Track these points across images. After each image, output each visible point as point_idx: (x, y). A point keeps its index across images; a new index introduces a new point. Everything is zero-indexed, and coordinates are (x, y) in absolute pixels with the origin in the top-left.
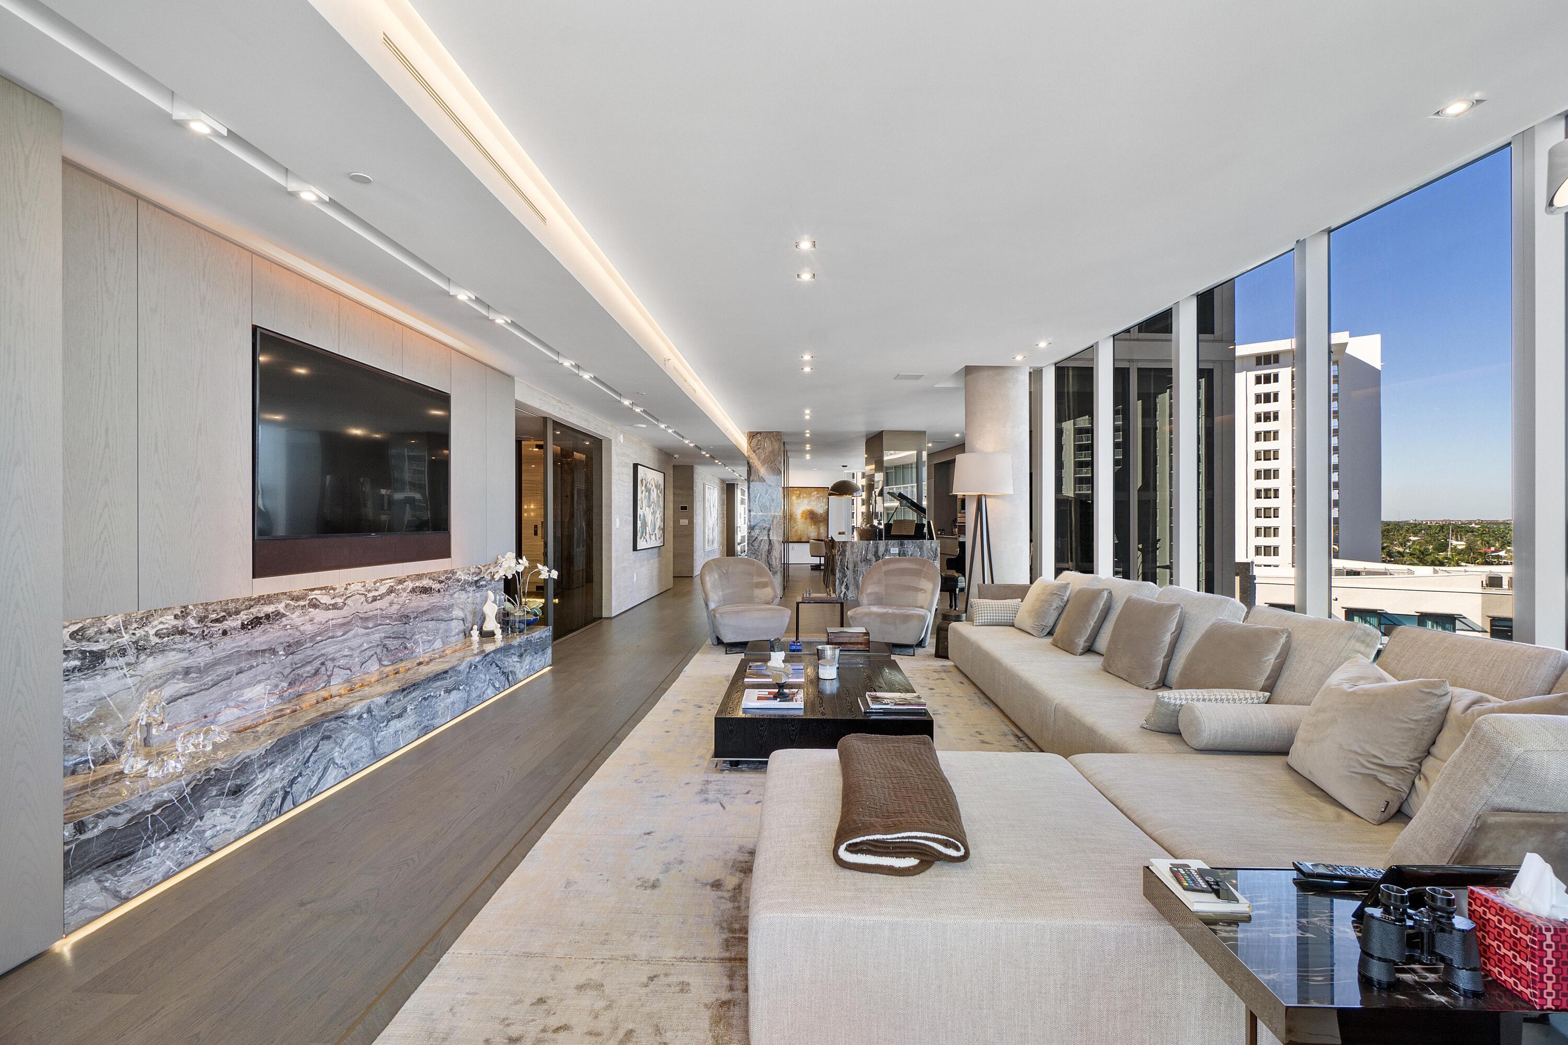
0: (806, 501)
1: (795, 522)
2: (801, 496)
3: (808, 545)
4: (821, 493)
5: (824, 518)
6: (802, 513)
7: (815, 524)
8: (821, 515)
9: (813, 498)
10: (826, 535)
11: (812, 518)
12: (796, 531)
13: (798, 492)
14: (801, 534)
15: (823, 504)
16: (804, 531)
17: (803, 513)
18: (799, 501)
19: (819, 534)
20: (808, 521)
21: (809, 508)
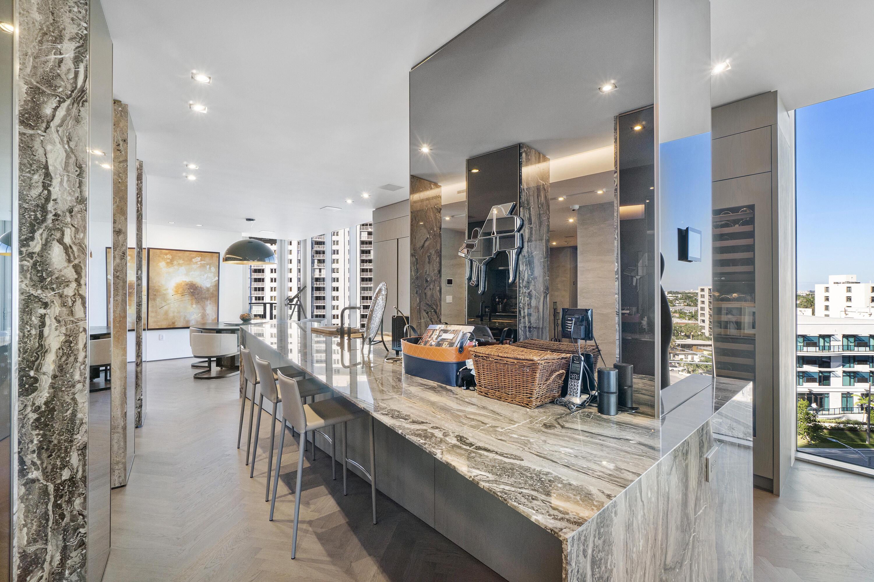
0: (183, 269)
1: (164, 298)
2: (175, 262)
3: (187, 331)
4: (207, 260)
5: (212, 294)
6: (176, 287)
7: (198, 302)
8: (208, 289)
9: (194, 266)
10: (215, 316)
11: (193, 294)
12: (166, 313)
13: (169, 256)
14: (174, 317)
15: (210, 275)
16: (179, 312)
17: (178, 287)
18: (171, 270)
19: (204, 316)
20: (187, 298)
21: (188, 279)
